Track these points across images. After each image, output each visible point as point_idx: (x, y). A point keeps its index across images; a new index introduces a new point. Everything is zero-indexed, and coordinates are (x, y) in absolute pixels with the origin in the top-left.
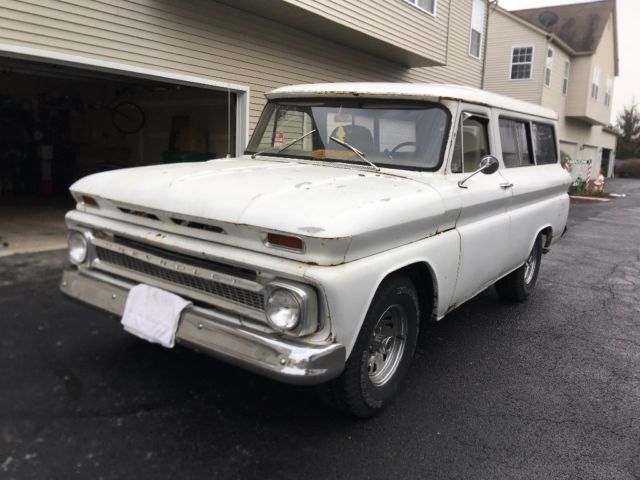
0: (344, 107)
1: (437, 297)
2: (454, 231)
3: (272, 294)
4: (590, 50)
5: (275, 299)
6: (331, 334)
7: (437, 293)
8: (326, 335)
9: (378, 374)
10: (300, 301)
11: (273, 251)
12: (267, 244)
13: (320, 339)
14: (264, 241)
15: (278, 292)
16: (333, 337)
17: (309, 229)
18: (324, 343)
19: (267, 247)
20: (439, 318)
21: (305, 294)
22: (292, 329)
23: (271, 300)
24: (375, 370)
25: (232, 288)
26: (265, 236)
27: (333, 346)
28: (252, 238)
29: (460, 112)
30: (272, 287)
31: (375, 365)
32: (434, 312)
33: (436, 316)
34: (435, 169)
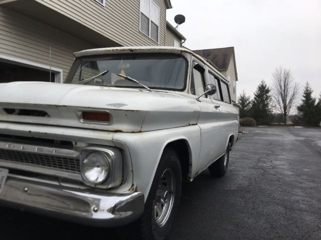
0: (124, 59)
1: (191, 165)
2: (196, 126)
3: (86, 157)
4: (225, 68)
5: (89, 160)
6: (133, 185)
7: (191, 163)
8: (129, 186)
9: (160, 219)
10: (110, 160)
11: (86, 126)
12: (82, 121)
13: (125, 189)
14: (79, 118)
15: (92, 155)
16: (135, 187)
17: (114, 105)
18: (128, 192)
19: (81, 123)
20: (191, 180)
21: (113, 153)
22: (103, 183)
23: (85, 161)
24: (157, 216)
25: (53, 157)
26: (80, 113)
27: (136, 194)
28: (70, 118)
29: (192, 60)
30: (86, 151)
31: (157, 213)
32: (189, 176)
33: (190, 178)
34: (182, 90)
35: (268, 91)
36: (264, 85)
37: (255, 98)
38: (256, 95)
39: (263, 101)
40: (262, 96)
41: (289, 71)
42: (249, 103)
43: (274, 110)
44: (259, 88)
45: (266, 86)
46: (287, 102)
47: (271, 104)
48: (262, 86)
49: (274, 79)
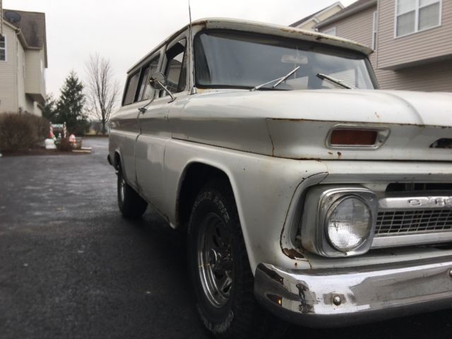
35: (80, 88)
36: (75, 78)
37: (62, 97)
38: (63, 93)
39: (73, 102)
40: (73, 94)
41: (109, 62)
42: (52, 103)
43: (89, 116)
44: (68, 81)
45: (77, 79)
46: (106, 105)
47: (85, 106)
48: (72, 79)
49: (88, 70)
